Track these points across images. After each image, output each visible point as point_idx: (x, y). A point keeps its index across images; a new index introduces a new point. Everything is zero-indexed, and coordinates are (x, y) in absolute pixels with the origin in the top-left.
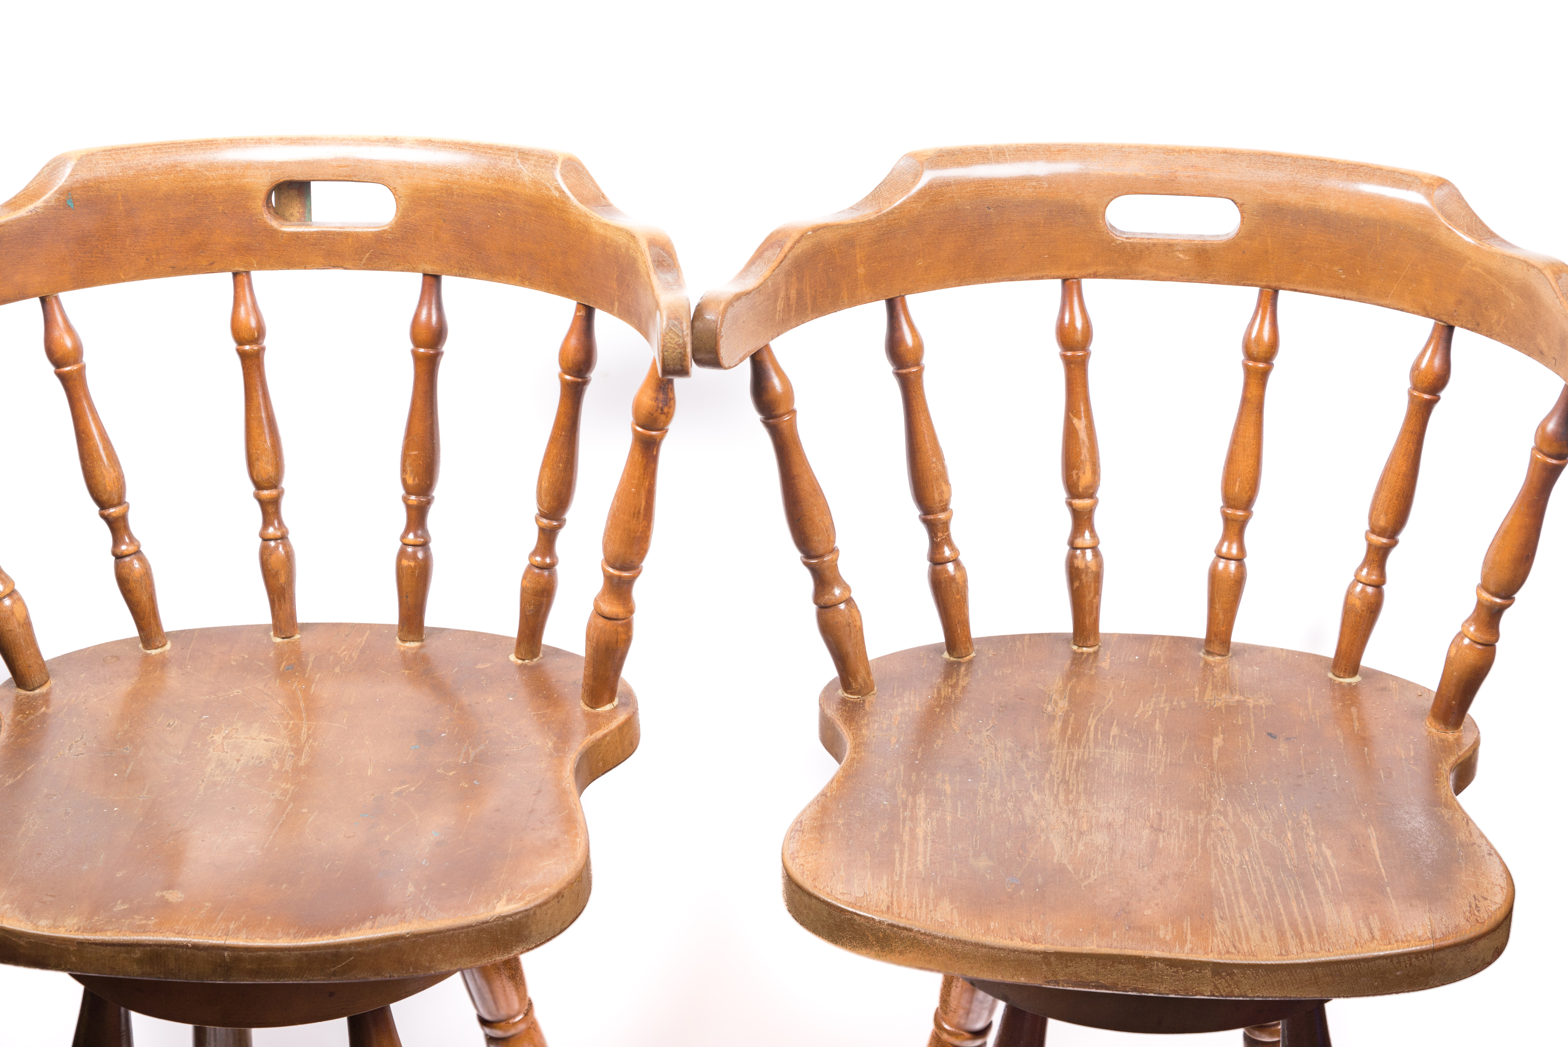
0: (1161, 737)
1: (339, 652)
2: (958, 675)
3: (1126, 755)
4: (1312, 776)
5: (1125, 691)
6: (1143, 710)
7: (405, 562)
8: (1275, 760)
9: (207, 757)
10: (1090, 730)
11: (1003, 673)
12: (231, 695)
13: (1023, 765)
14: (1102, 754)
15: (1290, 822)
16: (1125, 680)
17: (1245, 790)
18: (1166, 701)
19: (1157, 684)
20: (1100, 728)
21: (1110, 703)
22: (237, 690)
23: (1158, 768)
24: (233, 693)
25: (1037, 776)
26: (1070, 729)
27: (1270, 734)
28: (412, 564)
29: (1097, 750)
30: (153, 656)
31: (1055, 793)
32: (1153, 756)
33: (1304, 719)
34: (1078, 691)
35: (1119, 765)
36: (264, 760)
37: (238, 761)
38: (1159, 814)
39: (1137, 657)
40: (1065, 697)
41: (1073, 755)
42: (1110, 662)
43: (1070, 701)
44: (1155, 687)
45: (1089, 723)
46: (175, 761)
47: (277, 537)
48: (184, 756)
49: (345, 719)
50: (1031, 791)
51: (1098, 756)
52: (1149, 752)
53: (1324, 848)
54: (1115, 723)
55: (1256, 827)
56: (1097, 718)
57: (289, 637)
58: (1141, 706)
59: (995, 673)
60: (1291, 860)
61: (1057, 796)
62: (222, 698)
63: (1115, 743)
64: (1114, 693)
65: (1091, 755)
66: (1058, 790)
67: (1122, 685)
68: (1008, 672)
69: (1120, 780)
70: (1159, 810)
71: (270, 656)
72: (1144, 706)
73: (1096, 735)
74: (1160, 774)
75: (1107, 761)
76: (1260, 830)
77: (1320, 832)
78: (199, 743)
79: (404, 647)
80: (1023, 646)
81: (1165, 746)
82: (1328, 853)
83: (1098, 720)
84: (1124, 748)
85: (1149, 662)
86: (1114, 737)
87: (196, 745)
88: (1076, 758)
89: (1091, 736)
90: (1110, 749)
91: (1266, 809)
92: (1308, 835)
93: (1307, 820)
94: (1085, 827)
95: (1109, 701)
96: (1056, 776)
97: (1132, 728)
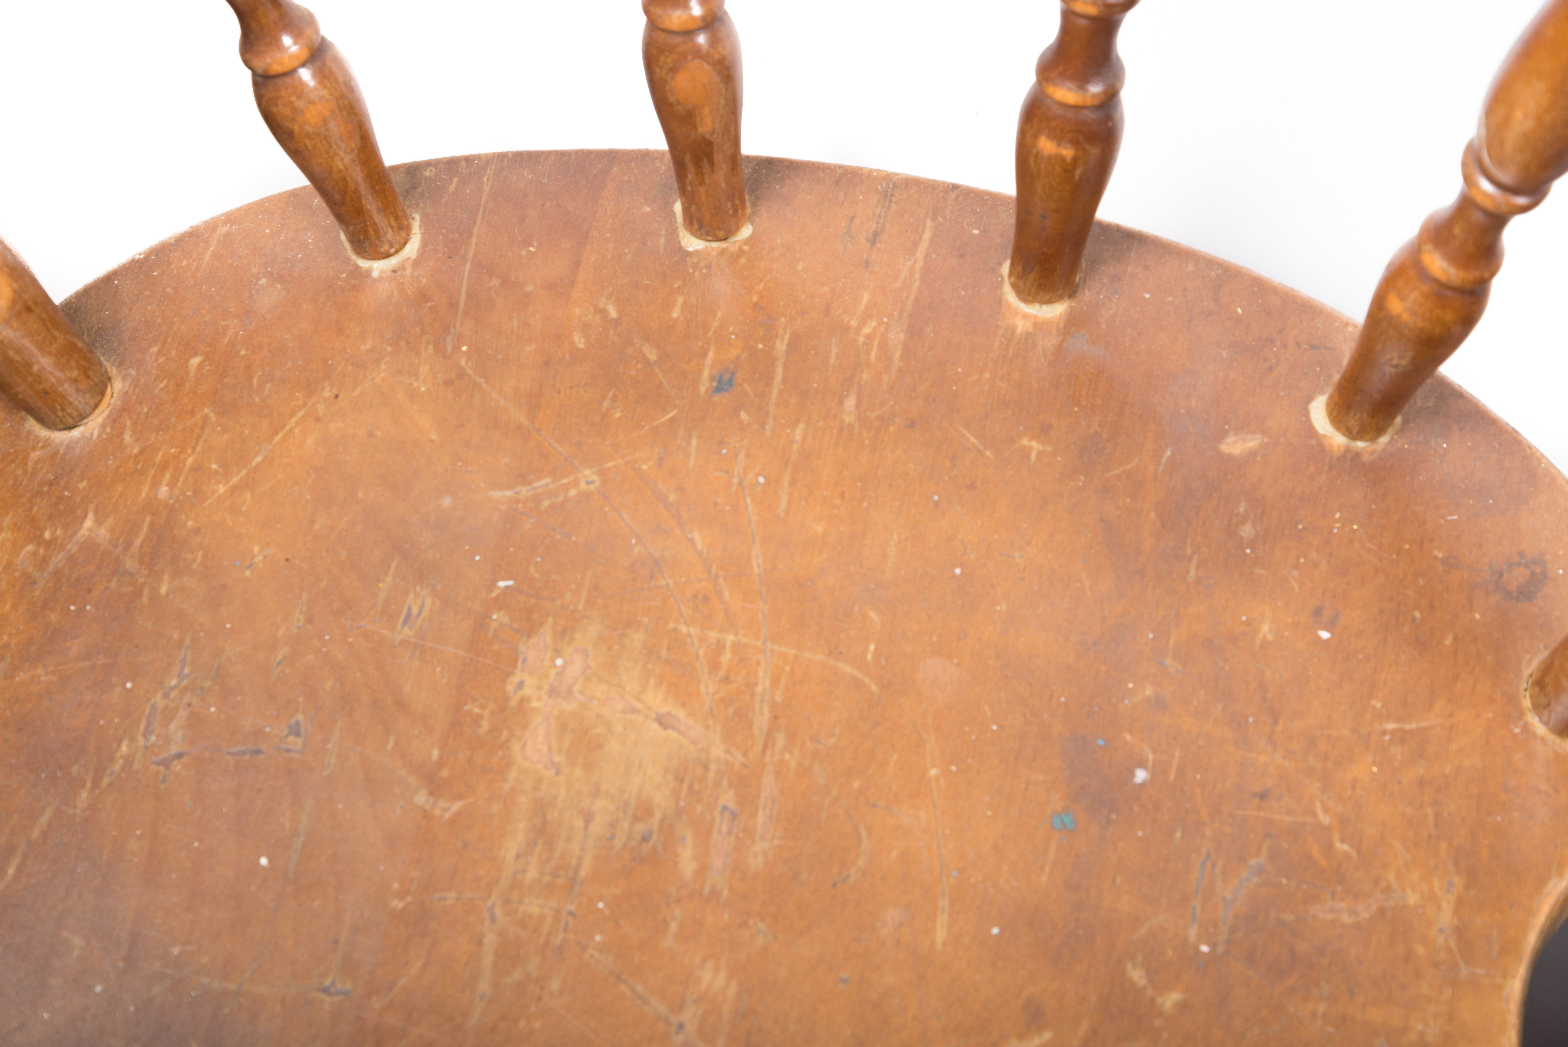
1: (854, 323)
7: (1046, 146)
9: (507, 787)
12: (573, 492)
22: (587, 472)
24: (576, 483)
28: (1068, 152)
30: (375, 281)
36: (655, 822)
37: (588, 818)
46: (422, 798)
47: (691, 26)
48: (445, 773)
49: (872, 647)
57: (725, 239)
62: (546, 503)
71: (675, 315)
78: (486, 712)
79: (1026, 316)
87: (477, 720)
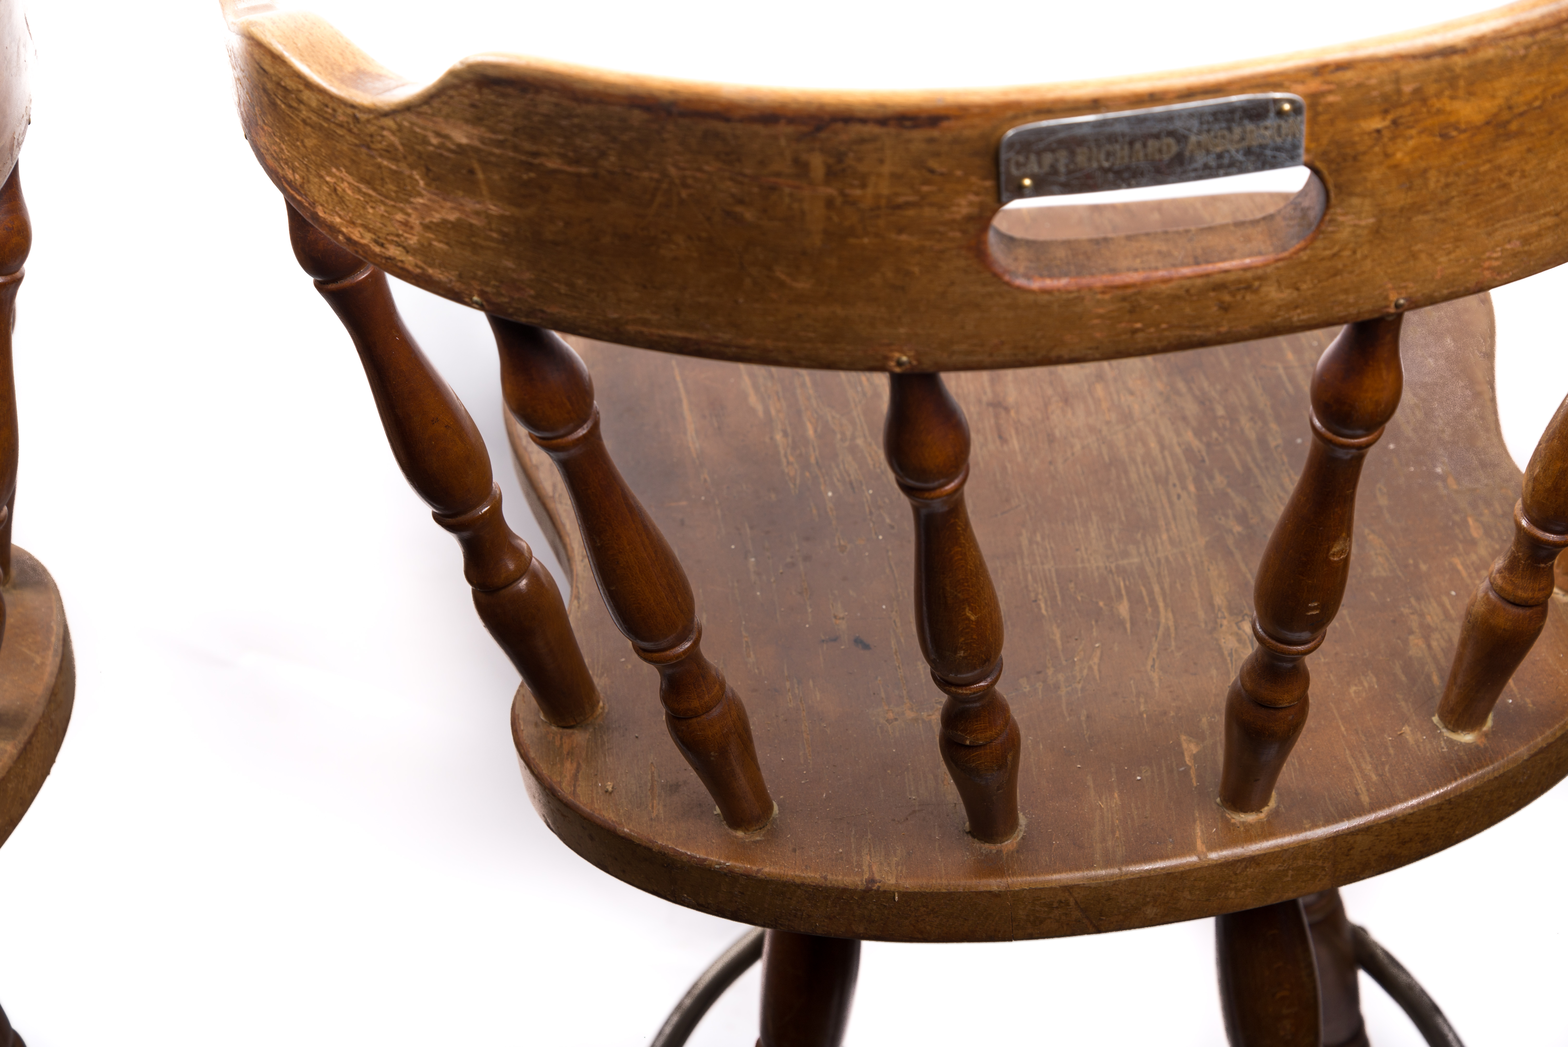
0: (1044, 612)
2: (1435, 658)
3: (1089, 561)
4: (789, 560)
5: (1134, 691)
6: (1091, 663)
8: (851, 593)
10: (1164, 600)
11: (1361, 683)
13: (1238, 500)
14: (1125, 554)
15: (813, 460)
16: (1141, 714)
17: (888, 521)
18: (1057, 687)
19: (1083, 718)
20: (1150, 610)
21: (1150, 662)
23: (1031, 542)
25: (1207, 482)
26: (1197, 595)
27: (866, 647)
29: (1136, 560)
31: (1166, 453)
32: (1046, 567)
33: (811, 683)
34: (1214, 672)
35: (1093, 535)
38: (1003, 439)
39: (1139, 778)
40: (1231, 655)
41: (1171, 541)
42: (1183, 754)
43: (1220, 649)
44: (1084, 712)
45: (1170, 615)
50: (1203, 448)
51: (1132, 549)
52: (1054, 575)
53: (760, 408)
54: (1128, 626)
55: (860, 442)
56: (1161, 629)
58: (1096, 668)
59: (1374, 680)
60: (803, 385)
61: (1163, 447)
63: (1114, 582)
64: (1151, 682)
65: (1142, 549)
66: (1164, 458)
67: (1142, 700)
68: (1353, 689)
69: (1081, 504)
70: (1006, 448)
72: (1090, 668)
73: (1151, 593)
74: (1024, 531)
75: (1113, 540)
76: (853, 438)
77: (767, 440)
80: (1359, 767)
81: (1033, 595)
82: (753, 400)
83: (1158, 625)
84: (1096, 574)
85: (1113, 770)
86: (1119, 596)
88: (1165, 537)
89: (1156, 589)
90: (1117, 567)
91: (851, 483)
92: (785, 434)
93: (788, 463)
94: (1099, 390)
95: (1153, 666)
96: (1179, 490)
97: (1097, 621)
